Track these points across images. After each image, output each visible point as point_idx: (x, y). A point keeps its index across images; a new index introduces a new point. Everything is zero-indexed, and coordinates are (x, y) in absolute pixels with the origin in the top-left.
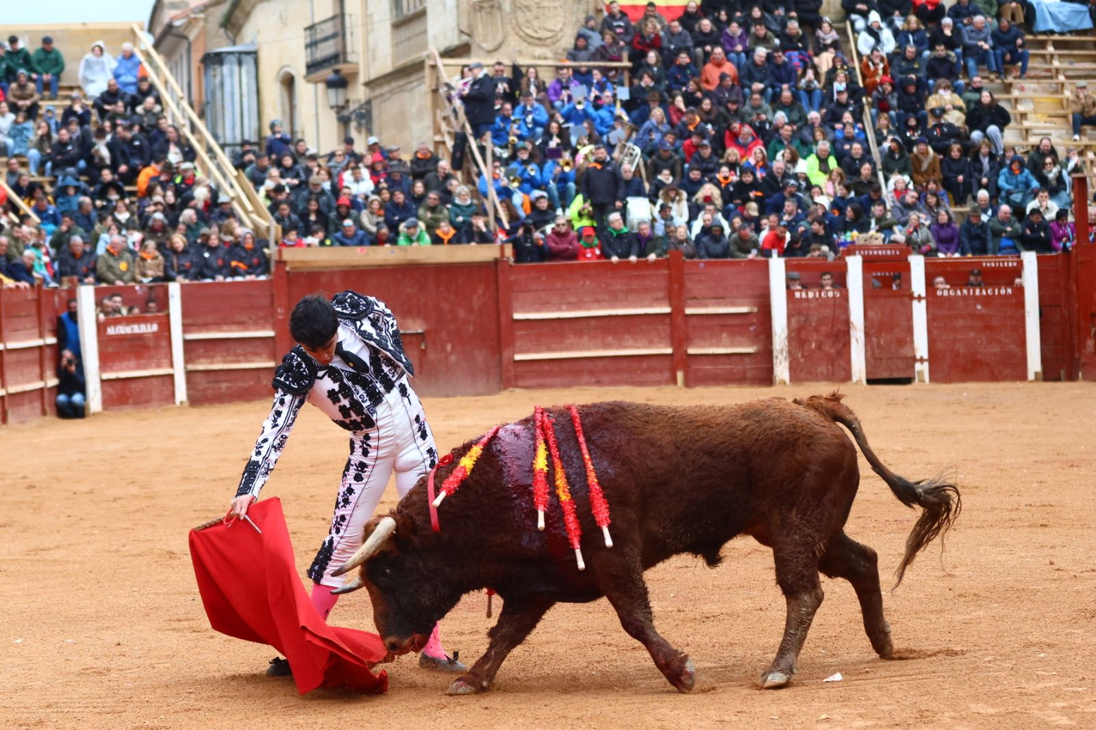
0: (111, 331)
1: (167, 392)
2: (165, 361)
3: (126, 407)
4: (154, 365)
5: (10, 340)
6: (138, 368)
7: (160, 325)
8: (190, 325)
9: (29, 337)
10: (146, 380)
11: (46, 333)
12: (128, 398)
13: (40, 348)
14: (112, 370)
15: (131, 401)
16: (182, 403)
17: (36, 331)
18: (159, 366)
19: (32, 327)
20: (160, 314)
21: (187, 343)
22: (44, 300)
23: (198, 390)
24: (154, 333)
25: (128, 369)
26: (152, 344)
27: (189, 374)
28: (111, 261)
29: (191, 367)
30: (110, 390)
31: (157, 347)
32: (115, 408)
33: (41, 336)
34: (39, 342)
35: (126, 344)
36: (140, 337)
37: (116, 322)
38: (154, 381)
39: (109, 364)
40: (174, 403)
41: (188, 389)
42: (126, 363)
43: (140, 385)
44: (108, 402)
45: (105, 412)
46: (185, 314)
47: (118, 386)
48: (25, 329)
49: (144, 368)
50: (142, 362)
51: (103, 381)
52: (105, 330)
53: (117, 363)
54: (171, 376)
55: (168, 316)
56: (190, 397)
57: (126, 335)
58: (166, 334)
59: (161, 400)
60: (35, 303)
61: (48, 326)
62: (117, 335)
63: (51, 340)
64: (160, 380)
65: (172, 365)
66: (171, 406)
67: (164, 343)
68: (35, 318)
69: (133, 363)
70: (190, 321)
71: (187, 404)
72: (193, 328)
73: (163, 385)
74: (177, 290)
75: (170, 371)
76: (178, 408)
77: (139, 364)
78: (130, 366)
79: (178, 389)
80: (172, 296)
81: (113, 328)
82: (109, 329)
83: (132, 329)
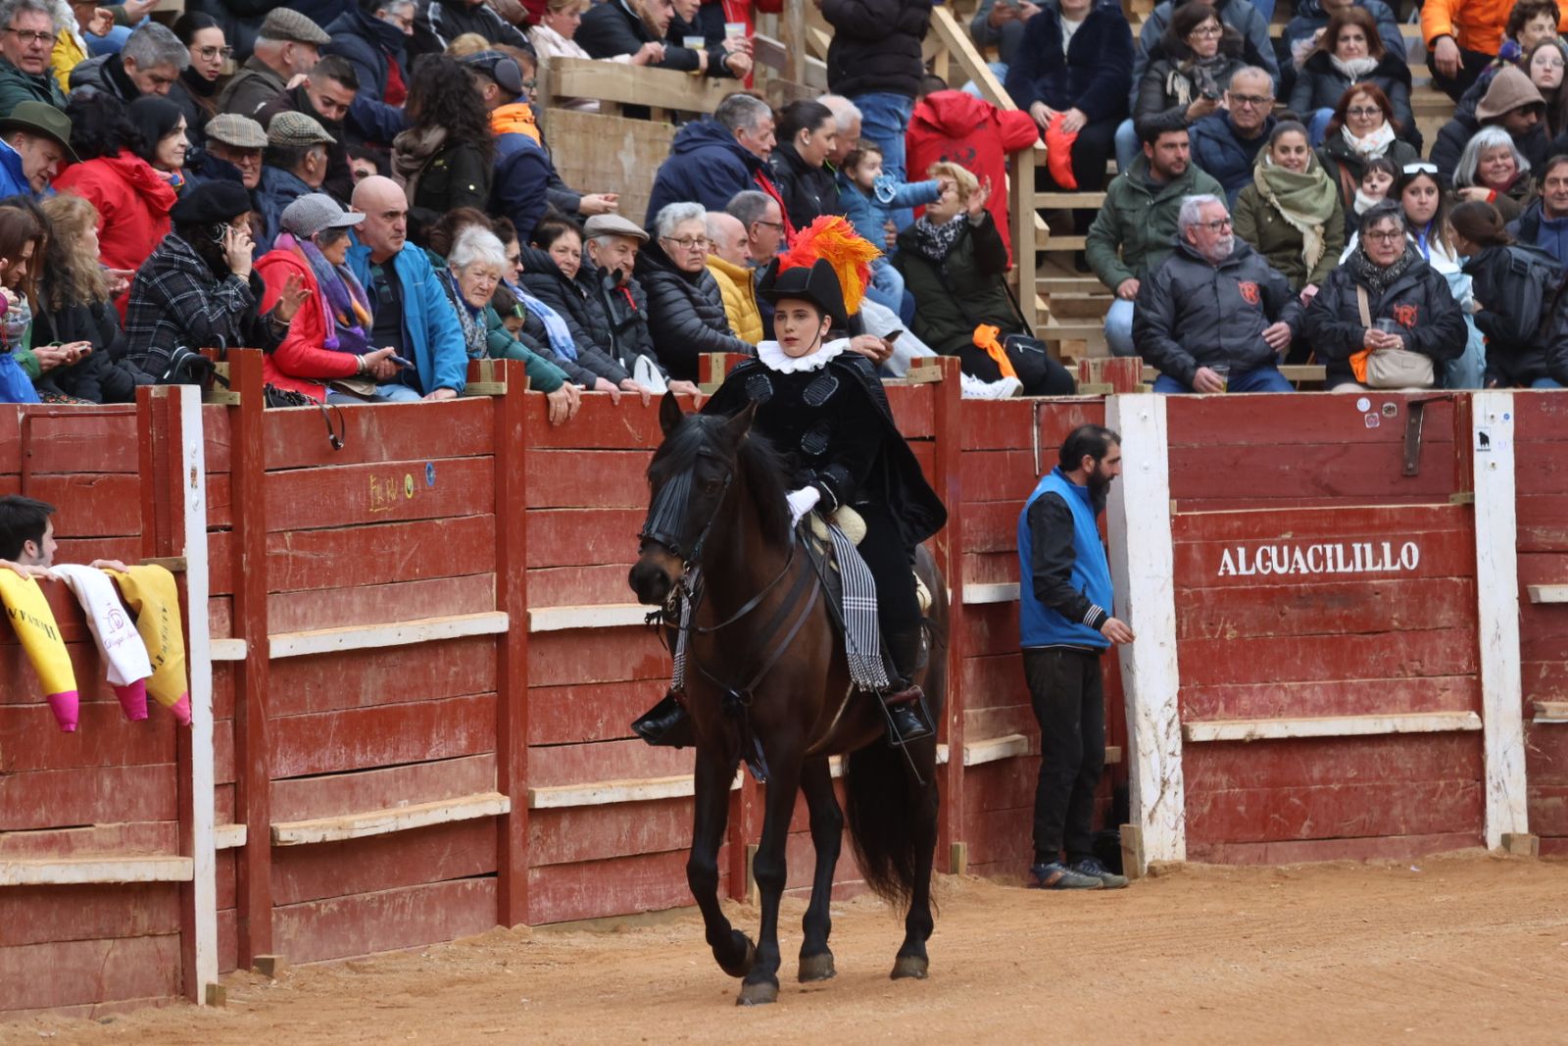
0: (1235, 563)
1: (1452, 804)
4: (1403, 694)
6: (1341, 708)
7: (1428, 545)
10: (1365, 748)
12: (1295, 817)
15: (1305, 828)
16: (1508, 841)
18: (1421, 702)
20: (1434, 505)
24: (1404, 573)
25: (1301, 707)
26: (1397, 619)
30: (1222, 784)
31: (1419, 630)
32: (1242, 852)
35: (1292, 612)
36: (1352, 589)
37: (1257, 531)
38: (1402, 757)
40: (1479, 839)
42: (1295, 685)
43: (1347, 766)
44: (1210, 829)
45: (1201, 866)
46: (1529, 509)
47: (1258, 768)
49: (1365, 709)
50: (1357, 681)
51: (1192, 749)
53: (1256, 685)
55: (1468, 512)
57: (1297, 577)
58: (1457, 580)
59: (1425, 828)
62: (1258, 579)
64: (1427, 751)
65: (1477, 704)
66: (1468, 849)
67: (1446, 616)
69: (1318, 687)
71: (1527, 847)
73: (1437, 771)
74: (1507, 417)
75: (1470, 721)
76: (1495, 860)
77: (1342, 690)
78: (1307, 694)
79: (1498, 788)
80: (1484, 439)
81: (1241, 551)
82: (1227, 556)
83: (1320, 559)
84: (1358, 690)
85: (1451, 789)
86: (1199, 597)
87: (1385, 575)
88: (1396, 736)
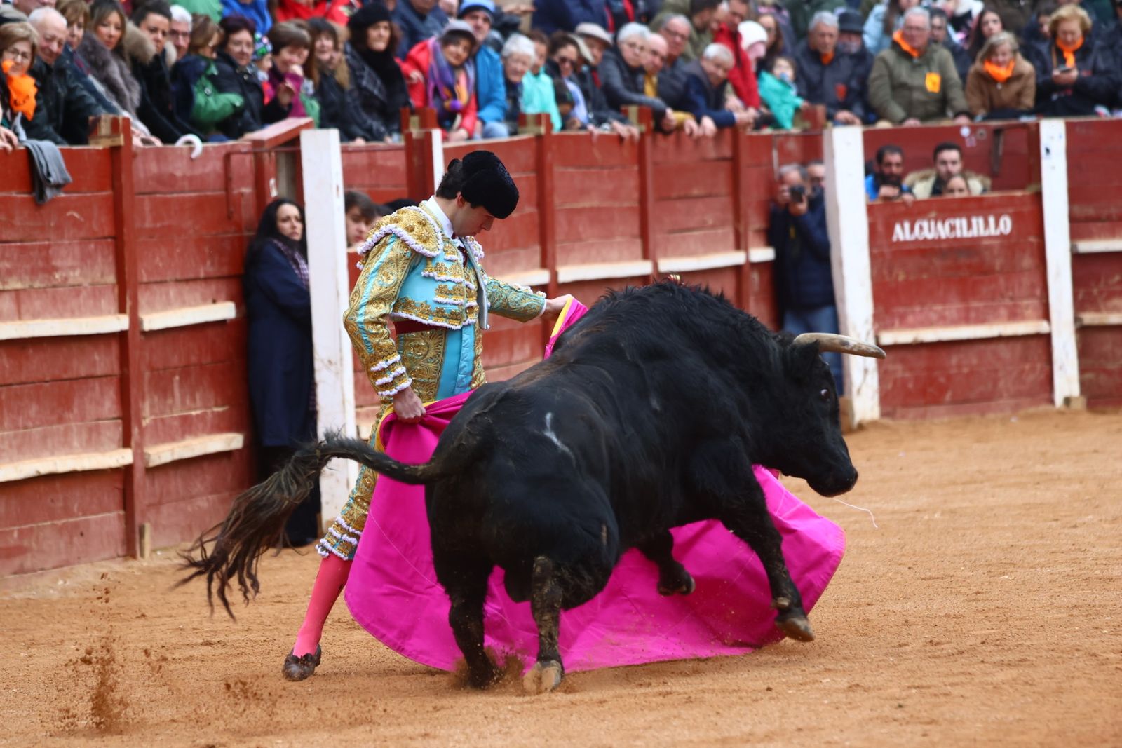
0: (902, 233)
1: (1034, 377)
2: (1032, 304)
3: (934, 409)
4: (1003, 312)
5: (666, 255)
6: (966, 320)
7: (1016, 218)
8: (1089, 219)
9: (710, 247)
10: (982, 347)
11: (752, 237)
12: (942, 390)
13: (737, 269)
14: (904, 324)
15: (948, 396)
16: (1067, 401)
17: (728, 231)
18: (1014, 316)
19: (722, 224)
20: (1019, 194)
21: (1078, 259)
22: (745, 159)
23: (1109, 373)
24: (1002, 236)
25: (944, 321)
26: (998, 264)
27: (1084, 332)
28: (903, 72)
29: (1089, 318)
30: (899, 370)
31: (1011, 270)
32: (912, 412)
33: (739, 244)
34: (737, 258)
35: (937, 262)
36: (971, 247)
37: (916, 212)
38: (1004, 350)
39: (901, 310)
40: (1052, 401)
41: (1082, 370)
42: (939, 308)
43: (972, 358)
44: (893, 399)
45: (887, 421)
46: (1075, 195)
47: (920, 361)
48: (702, 226)
49: (981, 320)
50: (975, 304)
52: (890, 231)
53: (917, 309)
54: (1046, 339)
55: (1038, 197)
56: (1084, 385)
57: (939, 241)
58: (1032, 239)
59: (1018, 394)
60: (726, 165)
61: (755, 222)
62: (916, 241)
63: (763, 254)
64: (1018, 347)
65: (1046, 315)
66: (1044, 408)
67: (1027, 262)
68: (725, 201)
69: (953, 308)
70: (1090, 211)
71: (1079, 404)
72: (1094, 227)
73: (1025, 359)
74: (1060, 137)
75: (1042, 327)
76: (1061, 413)
77: (968, 310)
78: (947, 313)
79: (1061, 368)
80: (1048, 151)
81: (907, 225)
82: (898, 228)
83: (953, 228)
84: (977, 310)
85: (1033, 369)
86: (882, 254)
87: (990, 238)
88: (1000, 339)
